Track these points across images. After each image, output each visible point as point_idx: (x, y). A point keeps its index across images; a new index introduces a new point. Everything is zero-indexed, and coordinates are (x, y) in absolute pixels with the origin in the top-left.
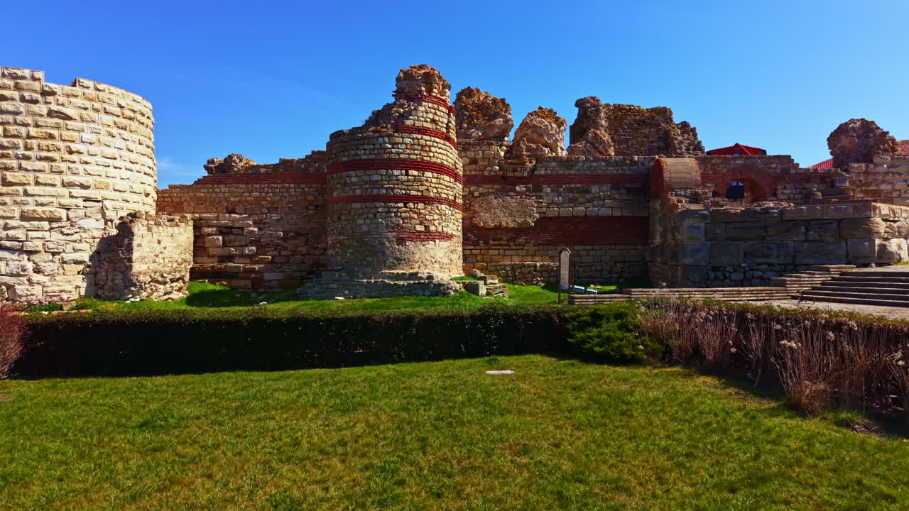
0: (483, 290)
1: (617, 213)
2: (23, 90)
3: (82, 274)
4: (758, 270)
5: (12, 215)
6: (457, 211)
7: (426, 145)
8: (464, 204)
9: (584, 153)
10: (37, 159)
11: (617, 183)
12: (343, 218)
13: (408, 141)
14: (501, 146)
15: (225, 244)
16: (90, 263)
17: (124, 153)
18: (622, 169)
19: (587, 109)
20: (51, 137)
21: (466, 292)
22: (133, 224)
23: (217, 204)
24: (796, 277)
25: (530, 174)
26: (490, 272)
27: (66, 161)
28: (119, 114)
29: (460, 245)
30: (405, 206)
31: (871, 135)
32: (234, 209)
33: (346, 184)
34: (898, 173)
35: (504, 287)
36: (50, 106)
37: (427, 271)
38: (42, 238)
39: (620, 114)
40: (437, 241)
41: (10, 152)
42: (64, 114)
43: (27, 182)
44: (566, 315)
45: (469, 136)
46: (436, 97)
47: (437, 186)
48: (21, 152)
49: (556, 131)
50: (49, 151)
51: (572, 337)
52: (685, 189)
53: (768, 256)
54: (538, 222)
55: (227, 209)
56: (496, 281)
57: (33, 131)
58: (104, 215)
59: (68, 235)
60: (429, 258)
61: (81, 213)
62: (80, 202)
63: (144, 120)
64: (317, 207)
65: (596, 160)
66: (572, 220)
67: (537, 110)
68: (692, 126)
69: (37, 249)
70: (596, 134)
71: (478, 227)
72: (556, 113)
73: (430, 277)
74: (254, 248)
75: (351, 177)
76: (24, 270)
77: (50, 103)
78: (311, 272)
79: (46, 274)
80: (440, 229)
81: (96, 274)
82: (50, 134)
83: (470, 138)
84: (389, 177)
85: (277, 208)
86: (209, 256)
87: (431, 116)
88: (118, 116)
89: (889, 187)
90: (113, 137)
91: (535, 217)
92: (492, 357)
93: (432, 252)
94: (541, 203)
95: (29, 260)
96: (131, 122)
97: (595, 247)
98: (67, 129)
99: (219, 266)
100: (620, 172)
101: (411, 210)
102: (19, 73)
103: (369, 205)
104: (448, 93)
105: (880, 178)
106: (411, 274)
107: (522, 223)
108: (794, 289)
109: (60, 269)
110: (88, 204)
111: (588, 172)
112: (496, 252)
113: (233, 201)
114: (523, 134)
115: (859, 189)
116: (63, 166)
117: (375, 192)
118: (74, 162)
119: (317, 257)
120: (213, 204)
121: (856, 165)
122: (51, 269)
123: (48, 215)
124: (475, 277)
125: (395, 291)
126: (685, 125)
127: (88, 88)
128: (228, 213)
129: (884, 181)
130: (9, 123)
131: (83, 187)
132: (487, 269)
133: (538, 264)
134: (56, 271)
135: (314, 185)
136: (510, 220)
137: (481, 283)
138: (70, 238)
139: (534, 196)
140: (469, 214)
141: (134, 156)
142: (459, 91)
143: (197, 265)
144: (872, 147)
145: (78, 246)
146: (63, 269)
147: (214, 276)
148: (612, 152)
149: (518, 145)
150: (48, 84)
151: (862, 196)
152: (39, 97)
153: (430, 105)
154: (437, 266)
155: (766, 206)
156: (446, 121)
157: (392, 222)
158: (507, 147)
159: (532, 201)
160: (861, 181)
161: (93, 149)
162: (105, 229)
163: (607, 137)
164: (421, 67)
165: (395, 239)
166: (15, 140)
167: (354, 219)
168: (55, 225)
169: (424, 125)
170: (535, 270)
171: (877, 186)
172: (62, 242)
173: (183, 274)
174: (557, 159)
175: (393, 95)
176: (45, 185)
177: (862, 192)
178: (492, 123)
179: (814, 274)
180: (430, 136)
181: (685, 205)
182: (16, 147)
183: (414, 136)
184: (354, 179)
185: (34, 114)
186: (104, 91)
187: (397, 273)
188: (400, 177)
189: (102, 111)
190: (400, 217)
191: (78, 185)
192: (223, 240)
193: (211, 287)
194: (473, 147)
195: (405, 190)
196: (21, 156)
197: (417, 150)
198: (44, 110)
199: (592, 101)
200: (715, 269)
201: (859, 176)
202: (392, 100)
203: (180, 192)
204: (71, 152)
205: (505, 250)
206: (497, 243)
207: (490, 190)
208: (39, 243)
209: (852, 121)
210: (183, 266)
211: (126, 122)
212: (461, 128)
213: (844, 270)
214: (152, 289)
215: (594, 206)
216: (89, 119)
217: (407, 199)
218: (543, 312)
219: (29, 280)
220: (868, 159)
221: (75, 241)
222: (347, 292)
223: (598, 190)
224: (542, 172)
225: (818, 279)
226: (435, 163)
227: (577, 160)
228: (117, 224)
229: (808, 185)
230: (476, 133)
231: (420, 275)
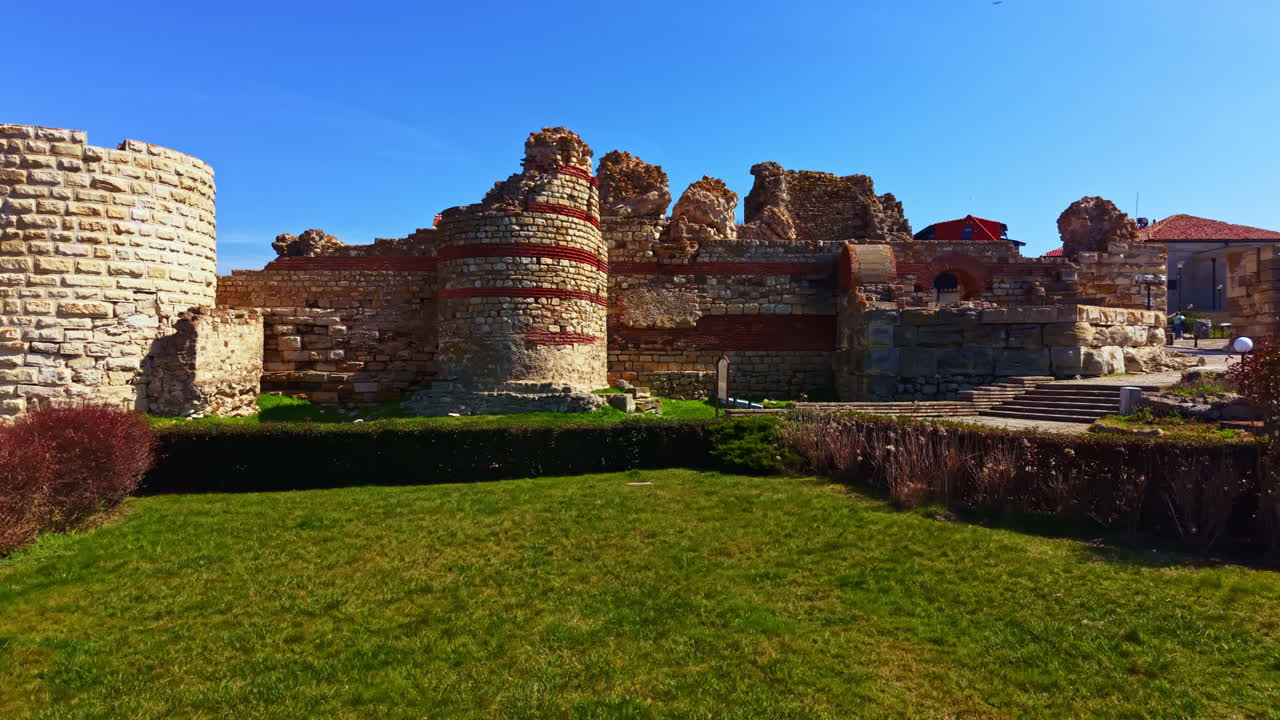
0: (631, 405)
1: (798, 311)
2: (61, 154)
3: (132, 384)
4: (952, 382)
5: (46, 311)
6: (600, 306)
7: (562, 227)
8: (609, 298)
9: (757, 235)
10: (78, 241)
11: (797, 273)
12: (458, 315)
13: (540, 221)
14: (656, 225)
15: (304, 347)
16: (141, 371)
17: (182, 232)
18: (804, 257)
19: (765, 178)
20: (96, 213)
21: (611, 408)
22: (196, 322)
23: (294, 295)
24: (985, 390)
25: (691, 261)
26: (641, 384)
27: (113, 243)
28: (177, 183)
29: (605, 349)
30: (536, 302)
31: (1107, 218)
32: (316, 301)
33: (462, 273)
34: (1136, 265)
35: (657, 401)
36: (93, 174)
37: (562, 382)
38: (83, 339)
39: (808, 185)
40: (576, 345)
41: (45, 232)
42: (111, 184)
43: (65, 269)
44: (711, 428)
45: (615, 213)
46: (574, 168)
47: (576, 277)
48: (58, 232)
49: (724, 207)
50: (92, 230)
51: (714, 449)
52: (876, 283)
53: (964, 366)
54: (700, 321)
55: (307, 301)
56: (648, 394)
57: (73, 206)
58: (158, 310)
59: (115, 335)
60: (566, 366)
61: (131, 307)
62: (129, 294)
63: (205, 189)
64: (422, 300)
65: (772, 245)
66: (743, 319)
67: (701, 180)
68: (897, 200)
69: (77, 352)
70: (772, 212)
71: (627, 327)
72: (724, 184)
73: (567, 390)
74: (341, 352)
75: (468, 265)
76: (61, 379)
77: (94, 171)
78: (414, 383)
79: (88, 383)
80: (579, 330)
81: (148, 384)
82: (94, 210)
83: (616, 216)
84: (516, 265)
85: (371, 301)
86: (283, 362)
87: (568, 191)
88: (176, 186)
89: (1126, 282)
90: (170, 212)
91: (697, 315)
92: (633, 470)
93: (569, 359)
94: (705, 297)
95: (67, 366)
96: (190, 193)
97: (770, 352)
98: (115, 203)
99: (297, 375)
100: (802, 260)
101: (543, 307)
102: (57, 134)
103: (492, 300)
104: (590, 160)
105: (1116, 270)
106: (543, 386)
107: (681, 322)
108: (984, 404)
109: (105, 377)
110: (139, 296)
111: (763, 260)
112: (649, 358)
113: (316, 293)
114: (682, 211)
115: (1090, 284)
116: (110, 249)
117: (499, 284)
118: (123, 245)
119: (423, 363)
120: (290, 297)
121: (1087, 255)
122: (94, 377)
123: (91, 310)
124: (622, 389)
125: (523, 406)
126: (888, 198)
127: (140, 151)
128: (309, 307)
129: (1120, 274)
130: (43, 196)
131: (134, 275)
132: (637, 379)
133: (701, 374)
134: (100, 380)
135: (419, 273)
136: (665, 318)
137: (629, 396)
138: (117, 339)
139: (695, 289)
140: (613, 311)
141: (194, 236)
142: (604, 155)
143: (268, 373)
144: (1108, 231)
145: (126, 349)
146: (109, 377)
147: (290, 386)
148: (793, 234)
149: (677, 225)
150: (93, 148)
151: (1094, 292)
152: (80, 164)
153: (568, 177)
154: (575, 375)
155: (965, 306)
156: (586, 196)
157: (519, 321)
158: (663, 227)
159: (694, 294)
160: (1093, 274)
161: (145, 228)
162: (159, 328)
163: (785, 216)
164: (556, 130)
165: (523, 343)
166: (52, 218)
167: (472, 317)
168: (98, 322)
169: (560, 203)
170: (697, 381)
171: (1113, 280)
172: (108, 344)
173: (254, 384)
174: (725, 243)
175: (521, 165)
176: (88, 273)
177: (1093, 287)
178: (645, 197)
179: (1006, 387)
180: (567, 216)
181: (875, 304)
182: (52, 226)
183: (548, 215)
184: (473, 268)
185: (74, 185)
186: (159, 155)
187: (526, 384)
188: (529, 266)
189: (157, 181)
190: (530, 315)
191: (127, 273)
192: (302, 342)
193: (287, 401)
194: (621, 227)
195: (536, 282)
196: (58, 237)
197: (552, 233)
198: (86, 179)
199: (771, 168)
200: (905, 380)
201: (1091, 268)
202: (520, 170)
203: (246, 280)
204: (119, 232)
205: (660, 355)
206: (650, 346)
207: (642, 281)
208: (80, 345)
209: (1086, 199)
210: (253, 374)
211: (184, 193)
212: (605, 202)
213: (1040, 383)
214: (217, 403)
215: (769, 302)
216: (141, 191)
217: (538, 293)
218: (687, 425)
219: (67, 391)
220: (1101, 246)
221: (123, 343)
222: (463, 408)
223: (774, 283)
224: (707, 260)
225: (1010, 393)
226: (573, 249)
227: (749, 246)
228: (175, 322)
229: (1030, 279)
230: (625, 209)
231: (554, 386)
